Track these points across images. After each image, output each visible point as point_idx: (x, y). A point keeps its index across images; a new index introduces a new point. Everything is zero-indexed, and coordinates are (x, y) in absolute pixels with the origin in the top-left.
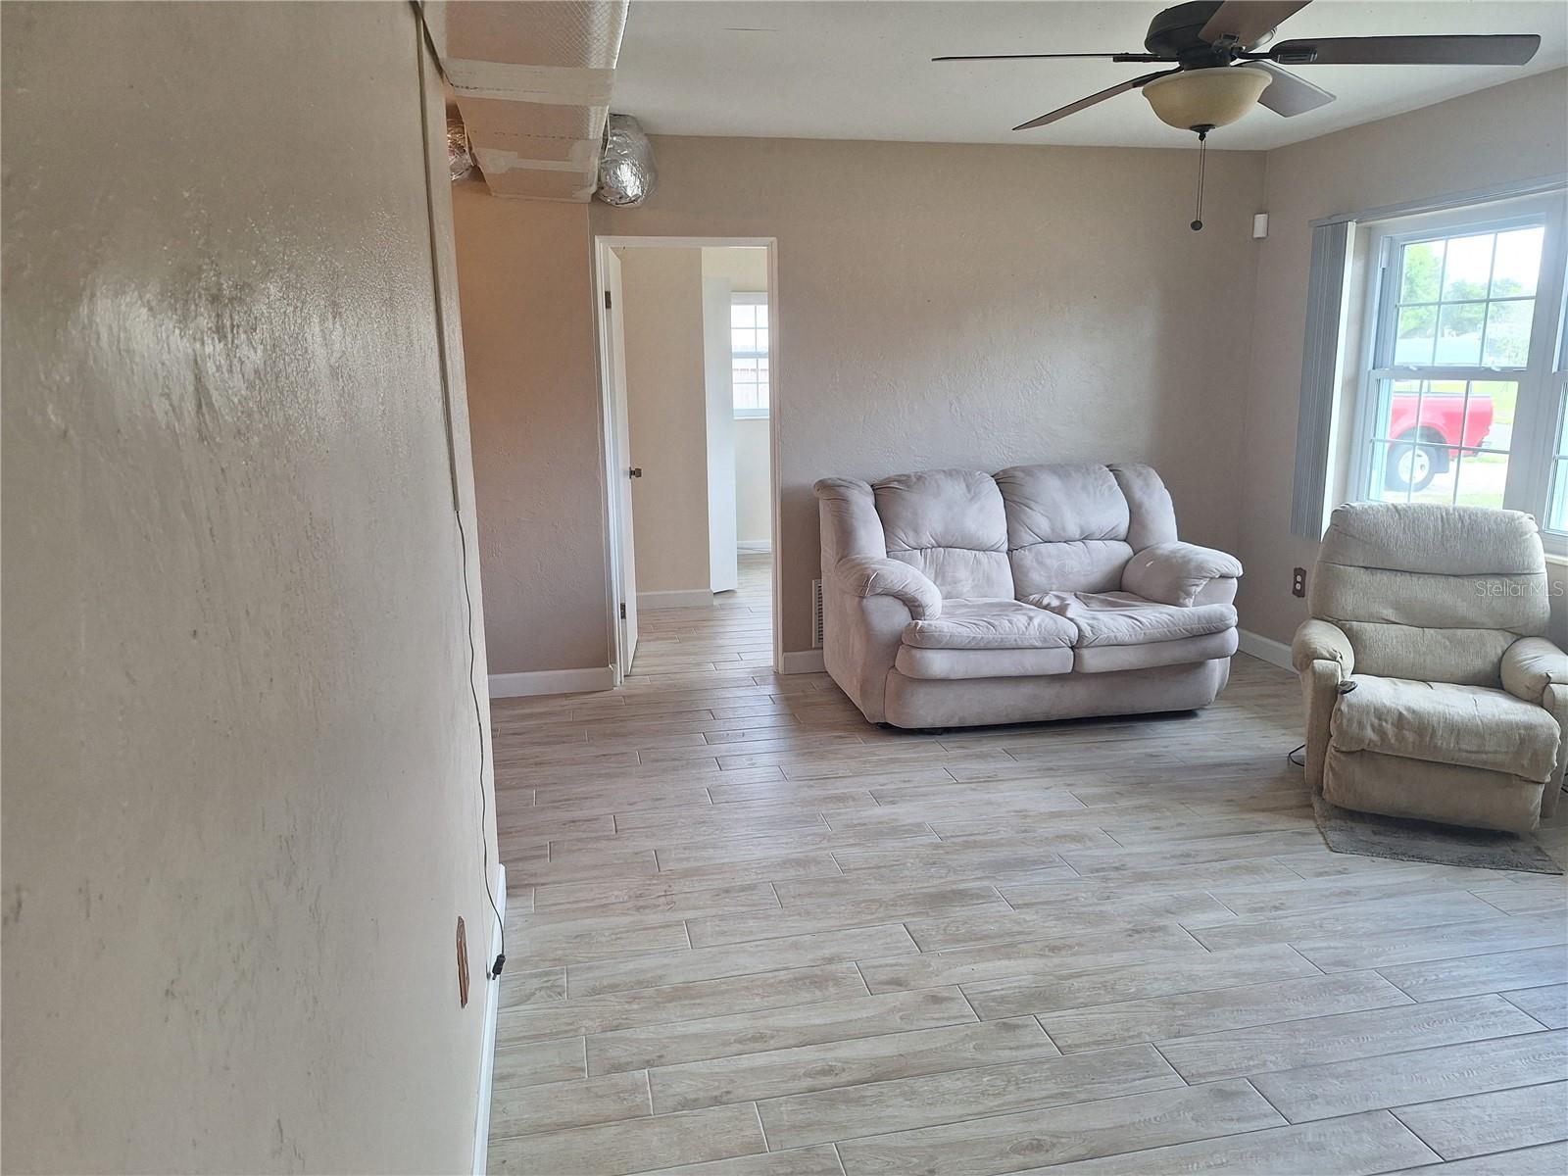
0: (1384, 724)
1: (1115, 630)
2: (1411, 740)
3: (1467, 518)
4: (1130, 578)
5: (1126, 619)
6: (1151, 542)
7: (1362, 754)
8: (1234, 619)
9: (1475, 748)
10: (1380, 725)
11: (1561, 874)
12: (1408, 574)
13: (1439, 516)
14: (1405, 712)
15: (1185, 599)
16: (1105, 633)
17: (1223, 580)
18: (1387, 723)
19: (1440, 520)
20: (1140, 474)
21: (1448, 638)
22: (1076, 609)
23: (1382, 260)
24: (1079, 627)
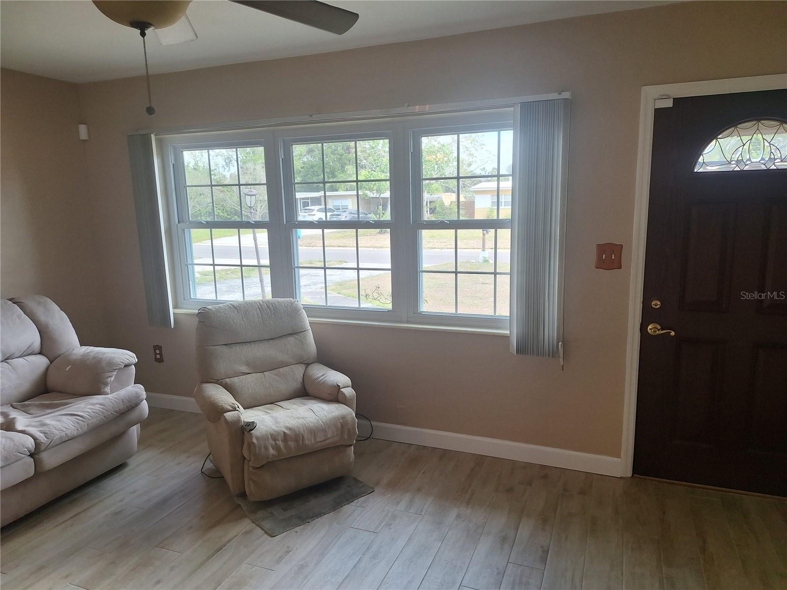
0: (278, 442)
1: (65, 429)
2: (293, 446)
3: (271, 306)
4: (52, 381)
5: (69, 417)
6: (63, 350)
7: (270, 465)
8: (144, 394)
9: (323, 439)
10: (276, 444)
11: (374, 491)
12: (248, 343)
13: (257, 308)
14: (286, 431)
15: (104, 388)
16: (57, 434)
17: (126, 368)
18: (279, 441)
19: (258, 310)
20: (39, 303)
21: (277, 375)
22: (22, 421)
23: (171, 160)
24: (33, 437)
